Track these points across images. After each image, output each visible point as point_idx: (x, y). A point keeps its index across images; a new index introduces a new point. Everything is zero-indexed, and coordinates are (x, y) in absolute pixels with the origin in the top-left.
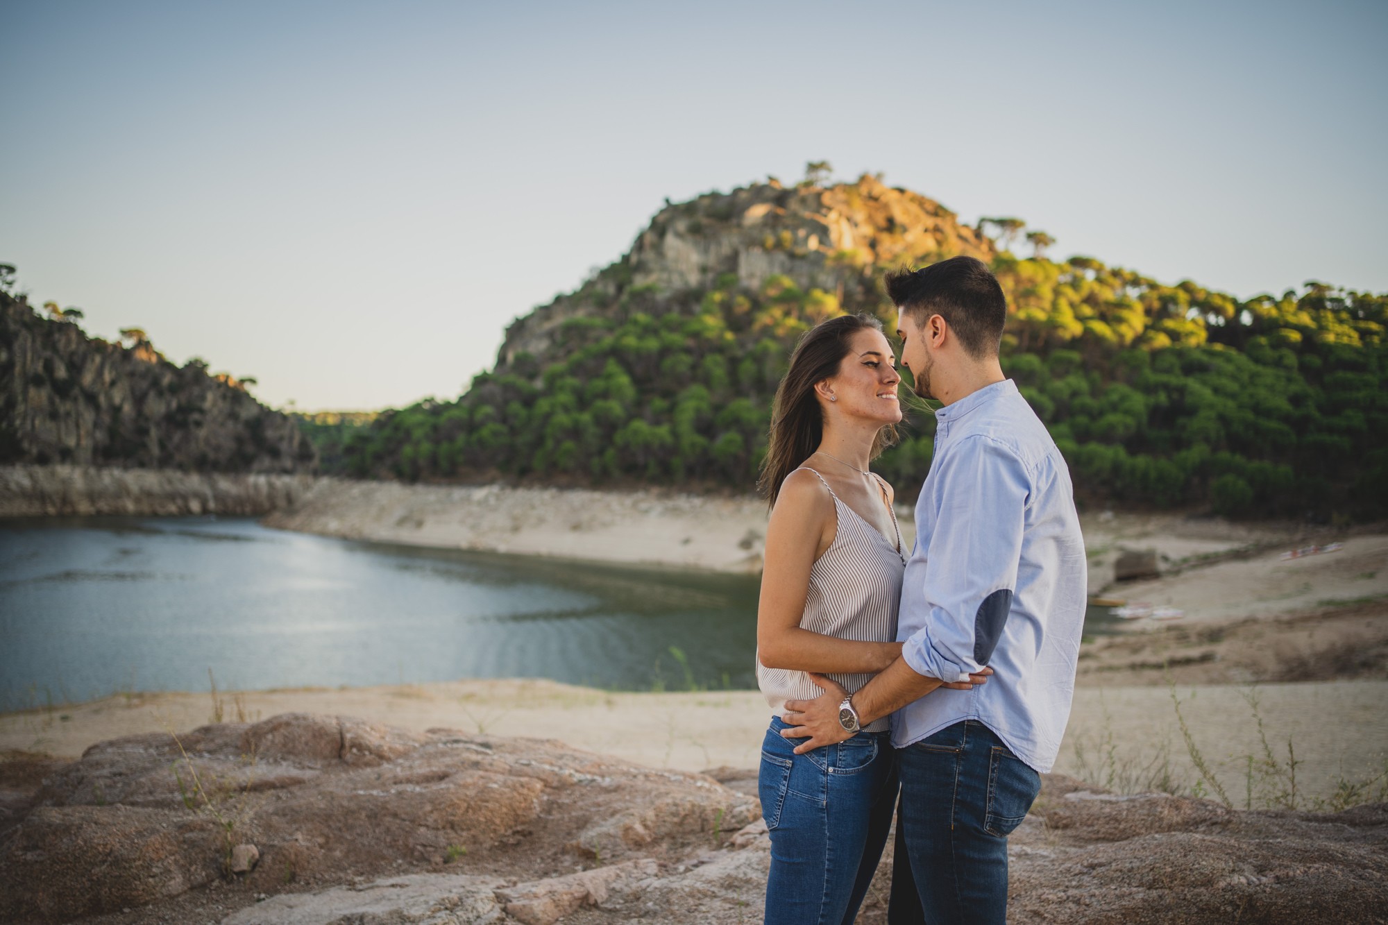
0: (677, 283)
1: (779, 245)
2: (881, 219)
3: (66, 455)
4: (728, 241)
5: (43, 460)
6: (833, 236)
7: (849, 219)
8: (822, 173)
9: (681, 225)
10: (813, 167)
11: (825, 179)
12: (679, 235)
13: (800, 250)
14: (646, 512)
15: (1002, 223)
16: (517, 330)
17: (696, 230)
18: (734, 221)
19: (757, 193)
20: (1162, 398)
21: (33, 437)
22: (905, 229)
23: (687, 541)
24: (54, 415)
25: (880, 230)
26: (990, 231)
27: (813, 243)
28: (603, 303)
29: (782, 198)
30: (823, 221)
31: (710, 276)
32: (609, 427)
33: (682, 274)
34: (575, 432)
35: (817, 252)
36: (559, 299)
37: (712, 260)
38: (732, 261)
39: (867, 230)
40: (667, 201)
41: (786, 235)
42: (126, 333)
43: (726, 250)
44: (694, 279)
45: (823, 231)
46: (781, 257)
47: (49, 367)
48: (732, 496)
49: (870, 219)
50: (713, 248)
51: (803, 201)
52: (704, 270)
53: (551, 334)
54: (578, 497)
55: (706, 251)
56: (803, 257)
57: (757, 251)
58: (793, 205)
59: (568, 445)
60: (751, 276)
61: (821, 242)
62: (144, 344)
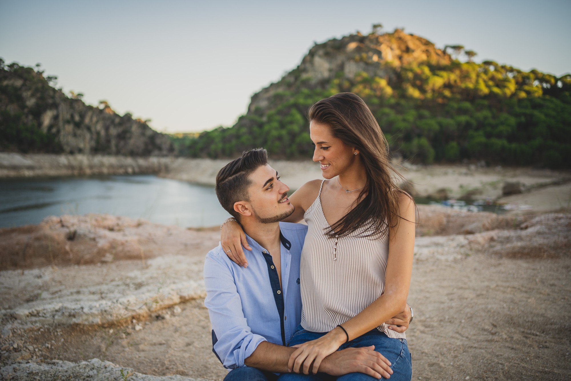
0: (319, 76)
1: (361, 59)
2: (403, 47)
3: (80, 151)
4: (340, 58)
5: (72, 153)
6: (384, 54)
7: (390, 47)
8: (378, 29)
9: (321, 52)
10: (375, 27)
11: (380, 31)
12: (320, 56)
13: (370, 61)
15: (454, 47)
16: (255, 97)
17: (327, 55)
18: (342, 50)
19: (352, 38)
20: (523, 119)
21: (68, 144)
22: (413, 51)
24: (75, 135)
25: (403, 51)
26: (450, 51)
27: (375, 58)
28: (289, 85)
29: (361, 39)
30: (378, 48)
31: (333, 73)
32: (293, 136)
33: (321, 72)
34: (280, 138)
35: (376, 62)
36: (272, 85)
37: (334, 66)
38: (342, 67)
39: (398, 52)
41: (364, 55)
42: (102, 102)
43: (339, 62)
44: (326, 74)
45: (379, 53)
46: (362, 64)
47: (72, 116)
49: (399, 48)
50: (334, 62)
51: (371, 41)
52: (330, 70)
53: (268, 99)
54: (282, 164)
55: (330, 62)
56: (371, 64)
57: (352, 62)
58: (367, 43)
59: (277, 143)
60: (350, 72)
61: (378, 58)
62: (107, 107)
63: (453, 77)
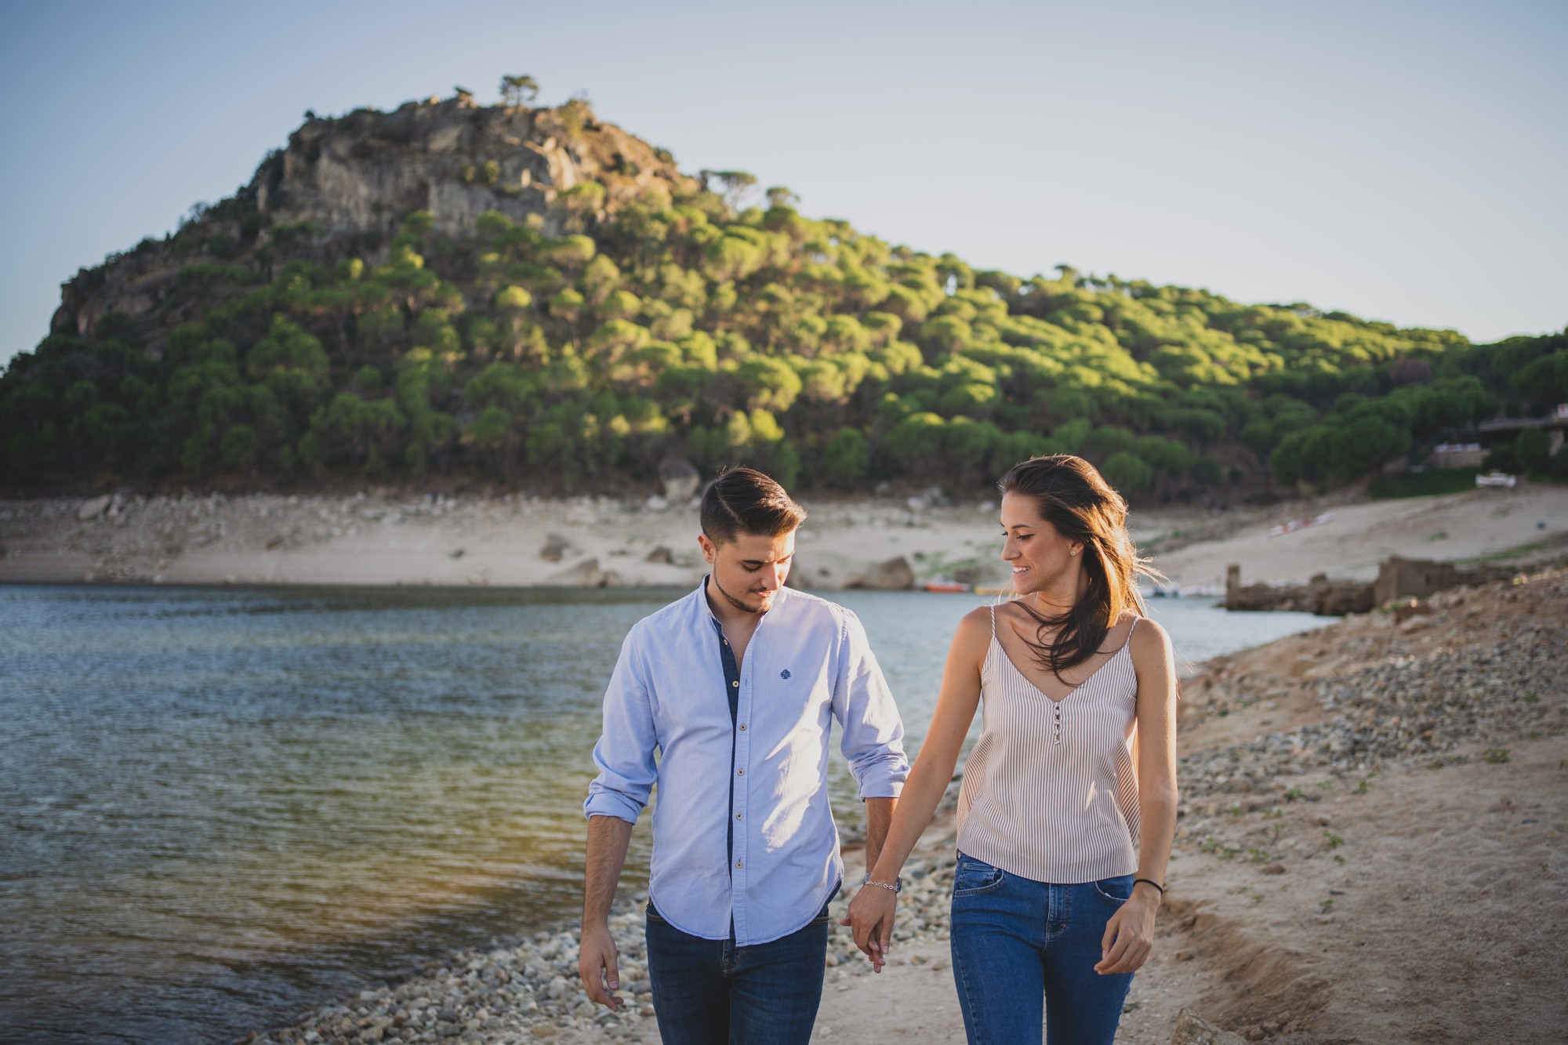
0: (340, 224)
1: (483, 177)
2: (605, 154)
4: (412, 171)
6: (553, 171)
7: (567, 150)
8: (526, 93)
9: (342, 147)
10: (512, 83)
11: (525, 99)
12: (335, 158)
13: (511, 187)
14: (377, 519)
15: (727, 176)
16: (86, 286)
17: (362, 154)
18: (416, 145)
19: (449, 110)
22: (637, 172)
23: (459, 554)
25: (606, 167)
26: (716, 188)
27: (526, 179)
28: (224, 251)
29: (480, 118)
30: (538, 150)
31: (386, 216)
32: (297, 405)
33: (346, 212)
35: (531, 189)
36: (146, 246)
37: (387, 195)
38: (419, 198)
39: (591, 167)
40: (309, 114)
41: (491, 166)
43: (407, 181)
44: (363, 219)
45: (540, 165)
46: (485, 193)
48: (498, 495)
49: (593, 153)
50: (389, 179)
51: (509, 123)
52: (377, 208)
53: (151, 291)
54: (263, 505)
55: (380, 183)
56: (514, 196)
57: (451, 188)
58: (496, 128)
60: (446, 217)
61: (535, 177)
63: (781, 243)
